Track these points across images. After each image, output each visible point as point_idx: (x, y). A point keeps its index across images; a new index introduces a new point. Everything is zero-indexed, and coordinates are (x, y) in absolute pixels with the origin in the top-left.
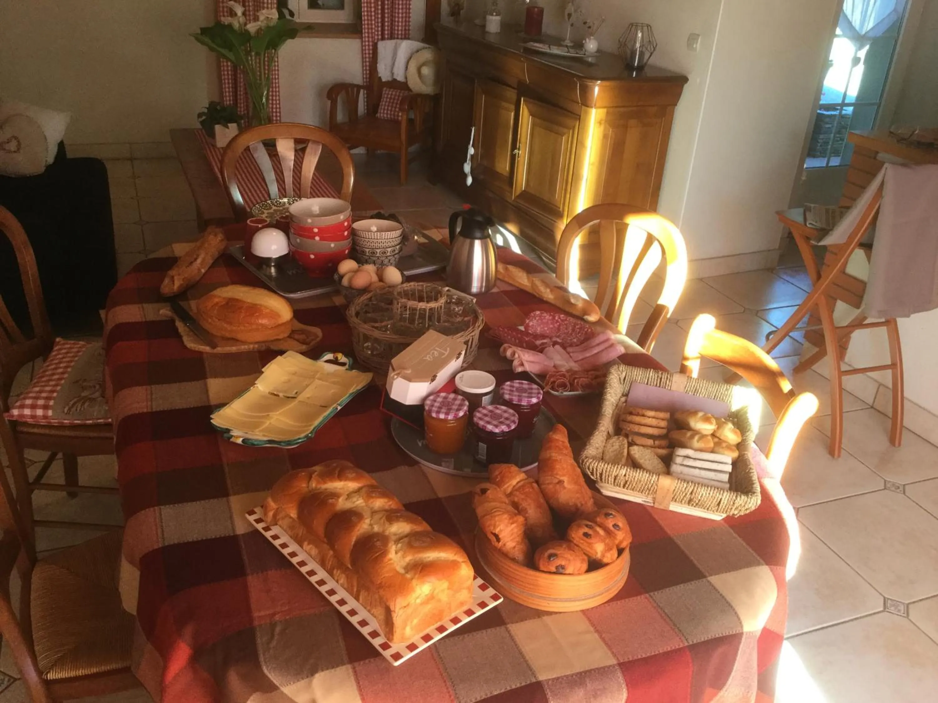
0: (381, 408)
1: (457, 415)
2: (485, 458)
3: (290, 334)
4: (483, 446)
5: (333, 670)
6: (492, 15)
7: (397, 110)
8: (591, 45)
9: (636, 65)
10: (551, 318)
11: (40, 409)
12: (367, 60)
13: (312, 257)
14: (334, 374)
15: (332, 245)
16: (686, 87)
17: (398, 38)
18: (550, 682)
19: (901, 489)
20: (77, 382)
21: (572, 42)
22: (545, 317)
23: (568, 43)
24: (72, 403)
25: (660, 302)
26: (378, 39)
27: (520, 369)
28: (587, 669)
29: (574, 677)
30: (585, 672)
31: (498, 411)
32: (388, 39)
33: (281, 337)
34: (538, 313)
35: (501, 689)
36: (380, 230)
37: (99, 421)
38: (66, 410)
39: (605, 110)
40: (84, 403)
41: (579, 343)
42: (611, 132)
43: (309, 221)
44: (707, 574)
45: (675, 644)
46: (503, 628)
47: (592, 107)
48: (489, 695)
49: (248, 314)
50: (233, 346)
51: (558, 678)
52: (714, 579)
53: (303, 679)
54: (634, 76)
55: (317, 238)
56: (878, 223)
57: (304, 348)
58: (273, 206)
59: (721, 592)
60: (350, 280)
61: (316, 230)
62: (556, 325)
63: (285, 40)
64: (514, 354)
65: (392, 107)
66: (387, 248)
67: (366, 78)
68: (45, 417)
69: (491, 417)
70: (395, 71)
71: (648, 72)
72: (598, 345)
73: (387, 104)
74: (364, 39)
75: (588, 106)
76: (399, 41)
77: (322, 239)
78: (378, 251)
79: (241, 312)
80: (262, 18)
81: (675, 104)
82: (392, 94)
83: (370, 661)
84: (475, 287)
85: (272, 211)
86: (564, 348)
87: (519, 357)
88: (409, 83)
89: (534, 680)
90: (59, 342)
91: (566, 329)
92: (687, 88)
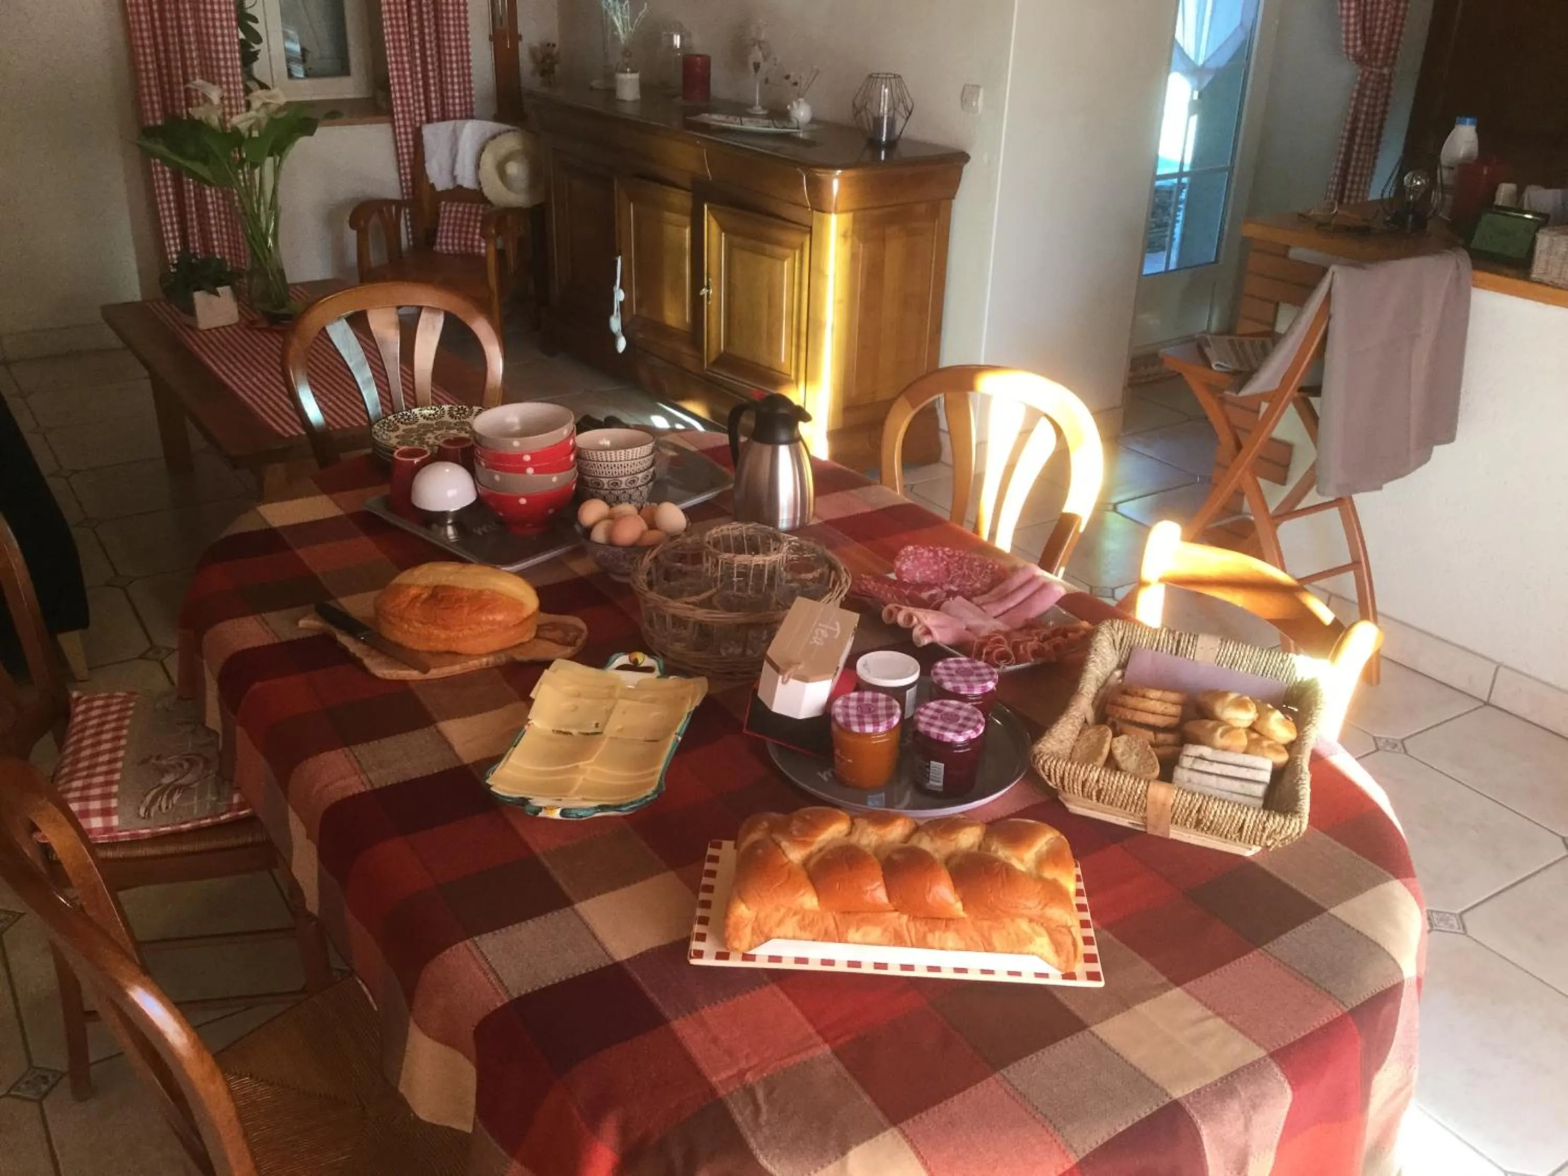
0: (745, 730)
1: (890, 723)
2: (941, 784)
3: (537, 631)
4: (937, 768)
5: (872, 1141)
6: (626, 72)
7: (477, 237)
8: (802, 112)
9: (884, 139)
10: (931, 554)
11: (96, 816)
12: (406, 157)
13: (523, 501)
14: (639, 687)
15: (554, 479)
16: (967, 168)
17: (455, 118)
18: (1191, 1098)
19: (1400, 745)
20: (144, 762)
21: (764, 108)
22: (922, 554)
23: (758, 110)
24: (149, 798)
25: (1067, 509)
26: (421, 122)
27: (926, 641)
28: (1232, 1070)
29: (1219, 1084)
30: (1231, 1074)
31: (947, 709)
32: (438, 120)
33: (526, 639)
34: (910, 548)
35: (1127, 1123)
36: (616, 447)
37: (203, 822)
38: (142, 811)
39: (850, 215)
40: (170, 796)
41: (984, 589)
42: (861, 248)
43: (516, 443)
44: (1326, 907)
45: (1330, 1012)
46: (1086, 1033)
47: (830, 213)
48: (1113, 1134)
49: (475, 608)
50: (455, 663)
51: (1198, 1092)
52: (1338, 911)
53: (830, 1162)
54: (883, 157)
55: (530, 471)
56: (1328, 356)
57: (569, 651)
58: (399, 424)
59: (1356, 928)
60: (610, 533)
61: (527, 458)
62: (942, 565)
63: (296, 138)
64: (910, 617)
65: (460, 232)
66: (636, 473)
67: (407, 187)
68: (108, 829)
69: (942, 719)
70: (459, 171)
71: (904, 151)
72: (1021, 587)
73: (451, 228)
74: (396, 124)
75: (823, 211)
76: (459, 123)
77: (537, 471)
78: (624, 479)
79: (462, 607)
80: (256, 104)
81: (953, 197)
82: (457, 211)
83: (921, 1118)
84: (785, 518)
85: (400, 432)
86: (969, 599)
87: (919, 621)
88: (485, 190)
89: (1167, 1100)
90: (79, 698)
91: (961, 569)
92: (969, 170)
